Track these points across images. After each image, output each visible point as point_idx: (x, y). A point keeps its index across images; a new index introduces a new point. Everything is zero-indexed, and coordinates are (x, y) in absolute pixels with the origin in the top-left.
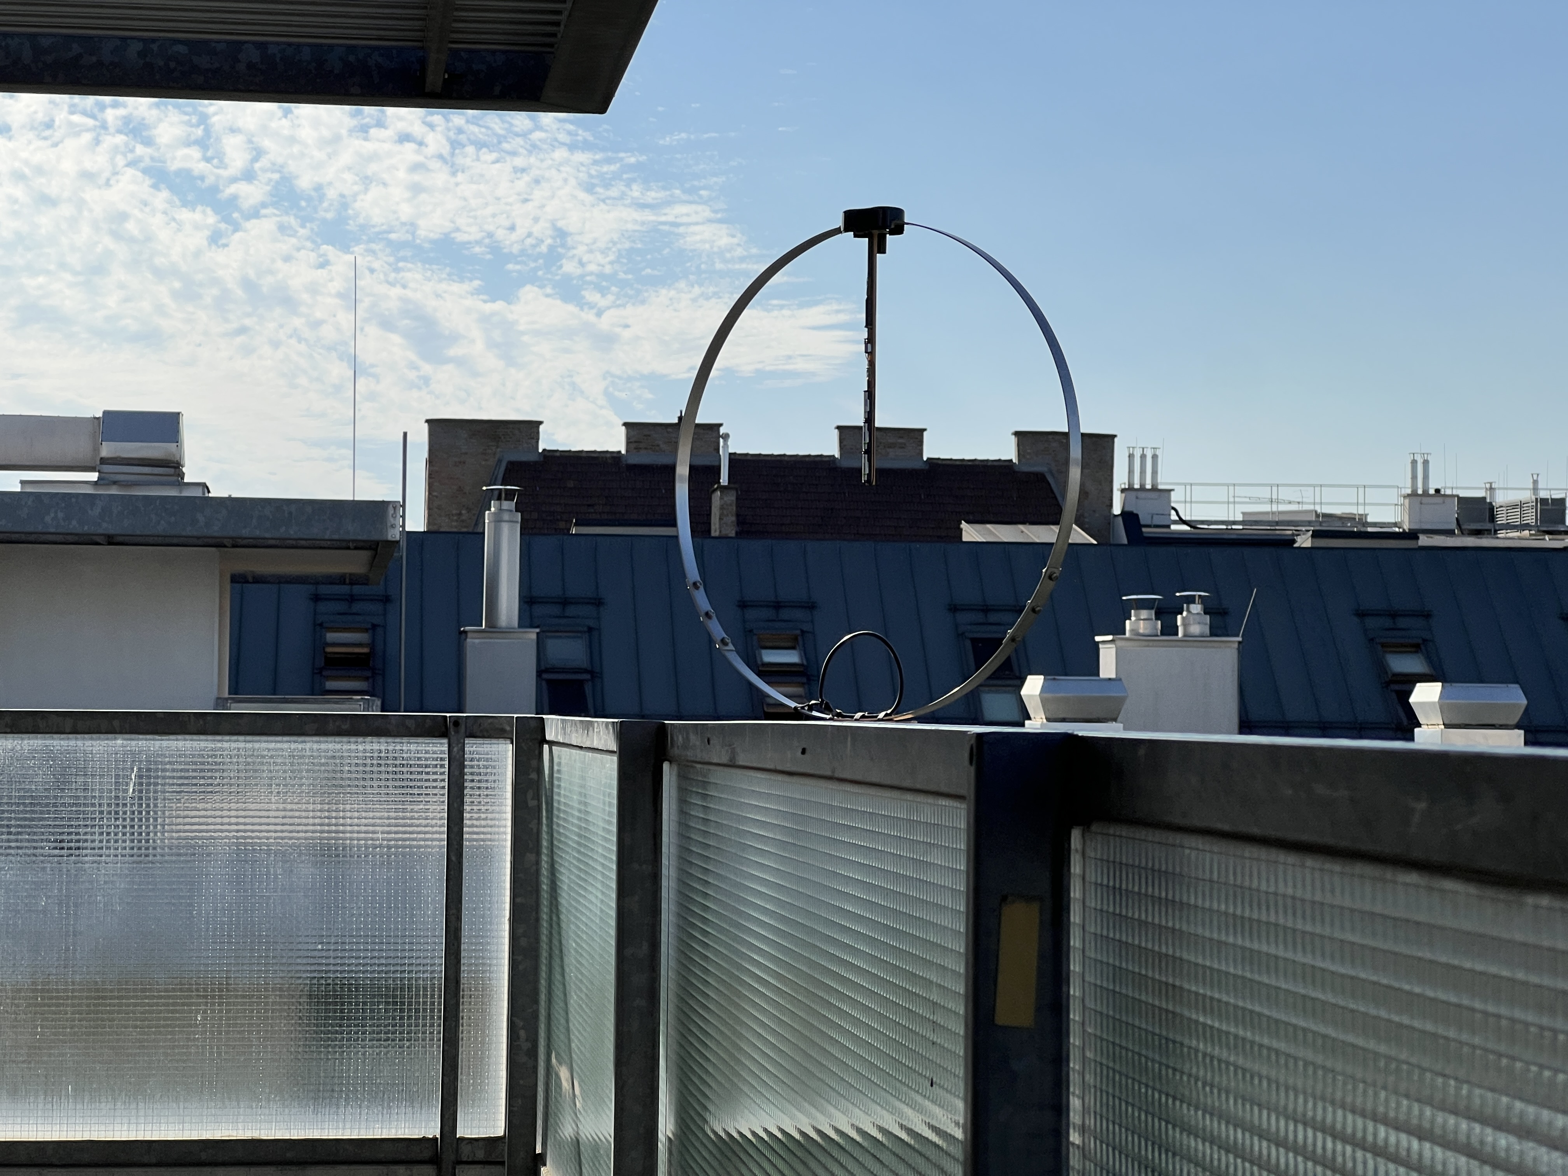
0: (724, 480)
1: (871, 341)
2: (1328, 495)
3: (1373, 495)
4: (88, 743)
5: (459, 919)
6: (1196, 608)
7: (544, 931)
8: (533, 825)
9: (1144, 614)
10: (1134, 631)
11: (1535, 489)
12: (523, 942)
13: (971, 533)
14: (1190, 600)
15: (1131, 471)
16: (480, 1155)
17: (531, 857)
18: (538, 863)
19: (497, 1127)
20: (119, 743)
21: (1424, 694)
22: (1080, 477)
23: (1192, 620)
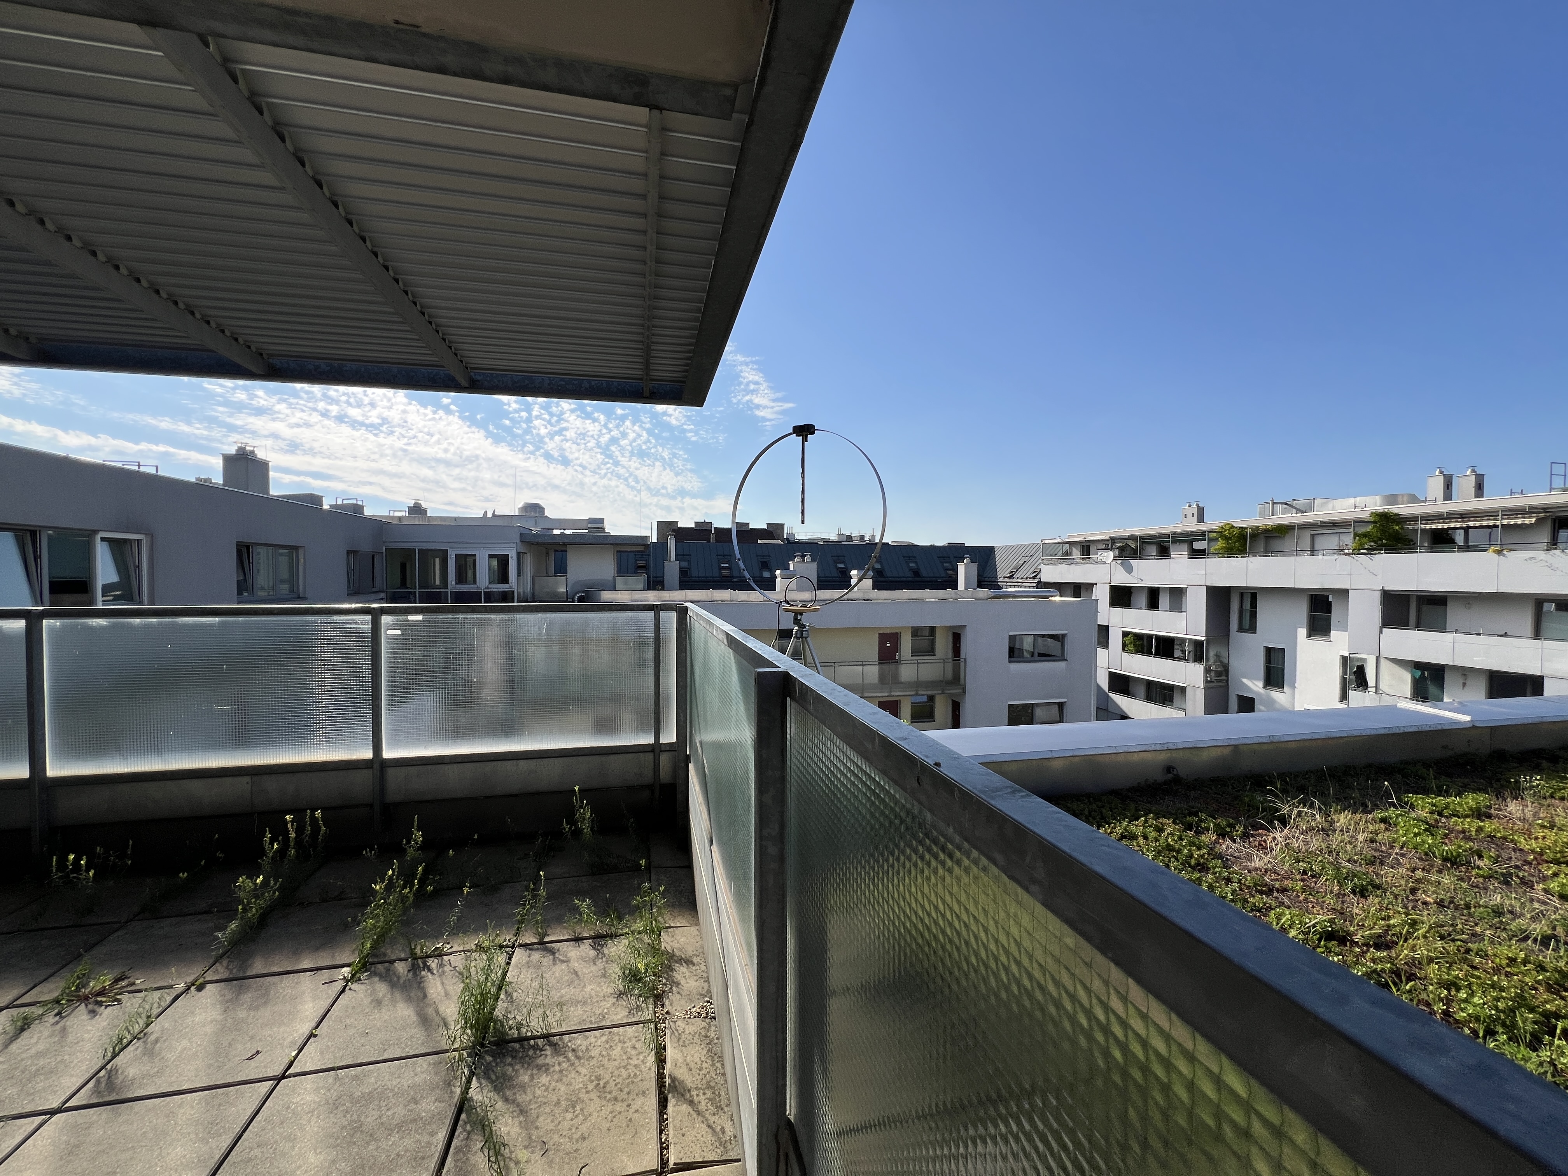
1: (803, 472)
4: (529, 616)
5: (659, 672)
7: (689, 680)
9: (799, 558)
10: (797, 561)
12: (681, 684)
13: (760, 542)
14: (808, 555)
16: (668, 748)
17: (683, 654)
18: (686, 656)
19: (673, 739)
20: (540, 615)
21: (854, 573)
22: (779, 531)
23: (808, 558)
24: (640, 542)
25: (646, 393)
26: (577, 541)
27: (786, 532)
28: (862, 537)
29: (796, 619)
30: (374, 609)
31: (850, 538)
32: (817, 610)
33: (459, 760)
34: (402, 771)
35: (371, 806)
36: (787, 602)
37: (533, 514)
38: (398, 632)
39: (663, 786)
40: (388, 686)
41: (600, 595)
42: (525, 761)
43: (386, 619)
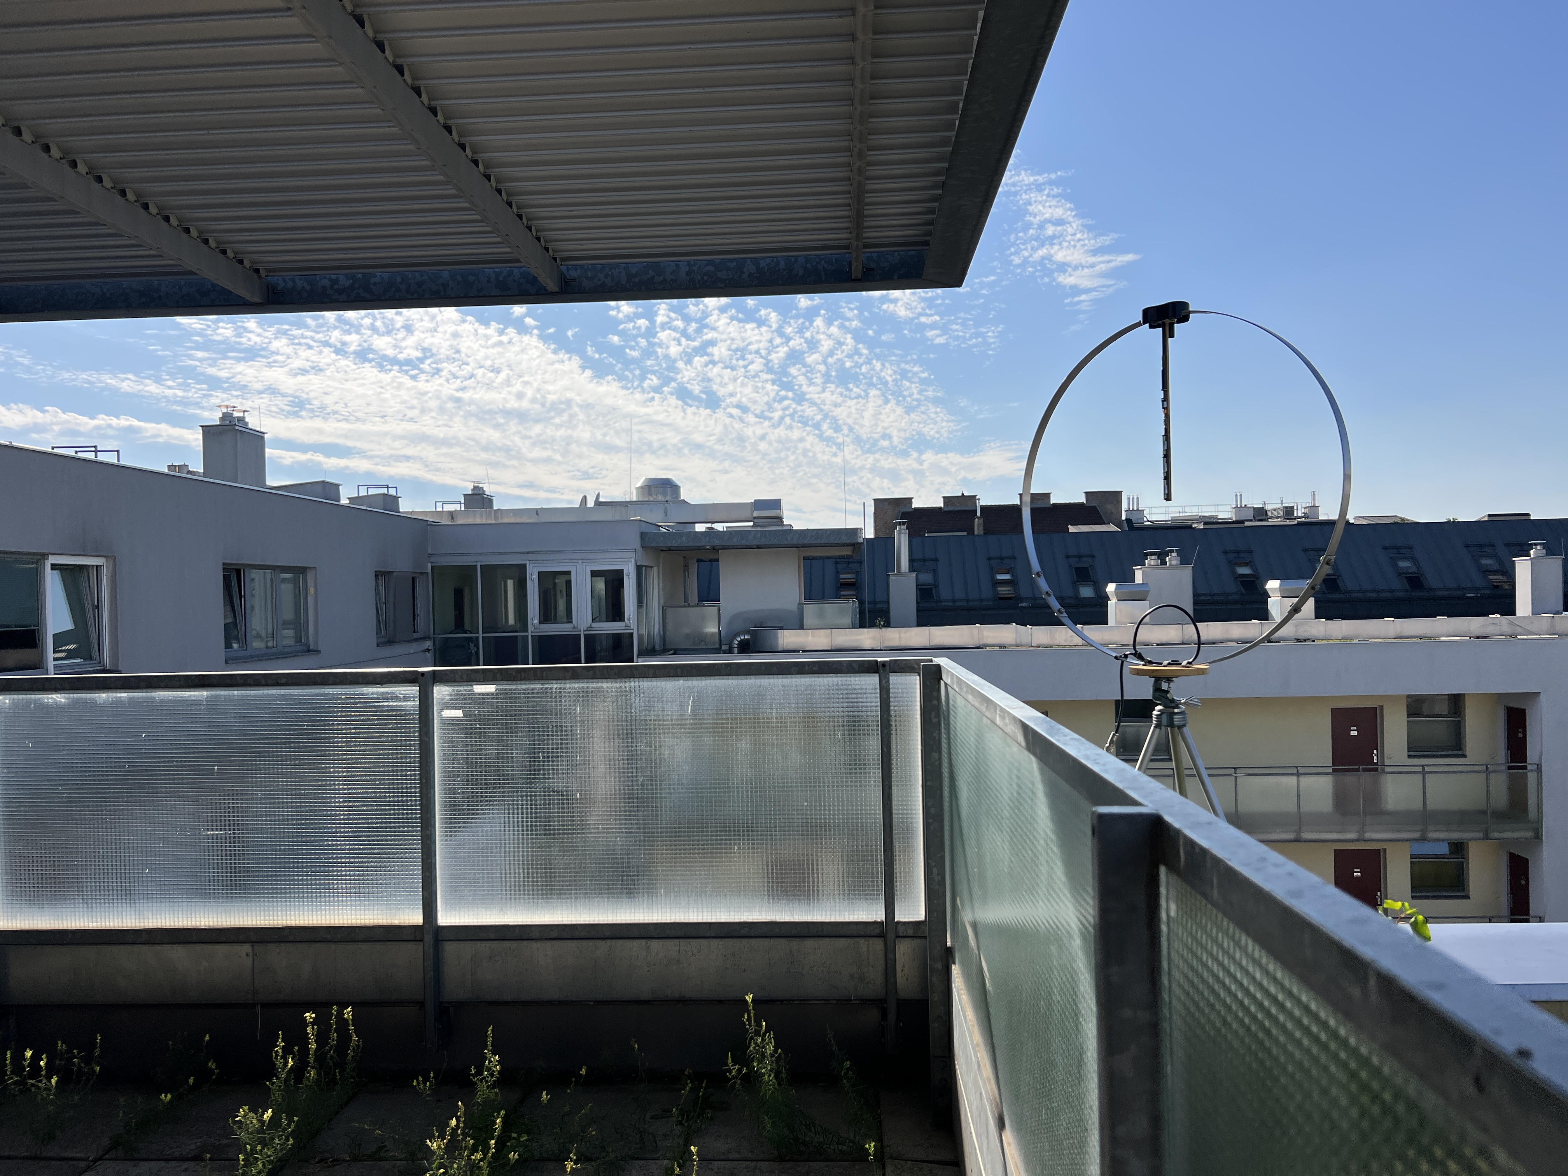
0: (979, 514)
1: (1166, 399)
2: (1204, 509)
3: (1221, 508)
4: (664, 683)
5: (890, 787)
6: (1174, 554)
7: (946, 804)
8: (936, 734)
9: (1153, 557)
10: (1149, 565)
11: (1282, 503)
12: (933, 811)
13: (1072, 529)
14: (1172, 551)
15: (1129, 504)
16: (910, 932)
17: (935, 755)
18: (940, 759)
19: (921, 915)
20: (681, 683)
21: (1272, 585)
22: (1109, 507)
23: (1172, 559)
24: (845, 539)
25: (856, 272)
26: (735, 541)
27: (1124, 506)
28: (1289, 512)
29: (1157, 689)
30: (423, 674)
31: (1261, 513)
32: (1201, 672)
33: (554, 934)
34: (467, 949)
35: (421, 1004)
36: (1140, 657)
37: (660, 498)
38: (458, 713)
39: (904, 1004)
40: (444, 804)
41: (776, 638)
42: (661, 942)
43: (440, 692)
